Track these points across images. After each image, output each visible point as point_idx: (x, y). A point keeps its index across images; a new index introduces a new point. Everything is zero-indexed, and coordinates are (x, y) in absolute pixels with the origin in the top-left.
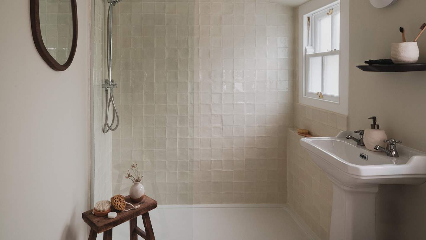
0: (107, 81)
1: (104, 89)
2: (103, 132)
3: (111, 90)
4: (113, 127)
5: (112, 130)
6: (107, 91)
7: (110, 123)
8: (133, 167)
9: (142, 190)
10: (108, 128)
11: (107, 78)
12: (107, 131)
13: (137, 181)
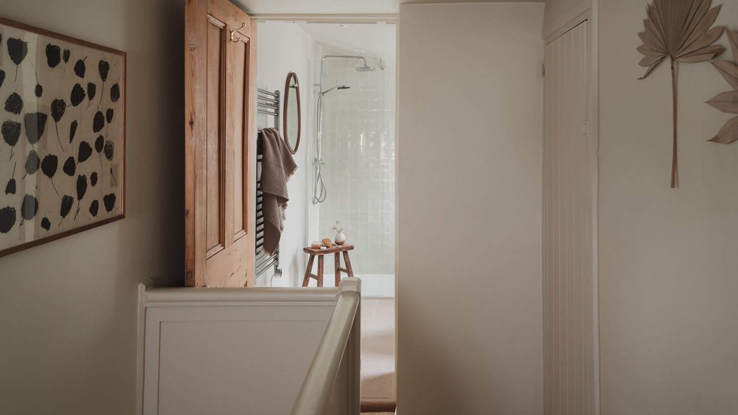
0: (316, 160)
1: (314, 167)
2: (313, 203)
3: (320, 167)
4: (321, 200)
5: (320, 202)
6: (316, 168)
7: (318, 196)
8: (337, 222)
9: (343, 237)
10: (316, 201)
11: (316, 157)
12: (317, 203)
13: (339, 232)
